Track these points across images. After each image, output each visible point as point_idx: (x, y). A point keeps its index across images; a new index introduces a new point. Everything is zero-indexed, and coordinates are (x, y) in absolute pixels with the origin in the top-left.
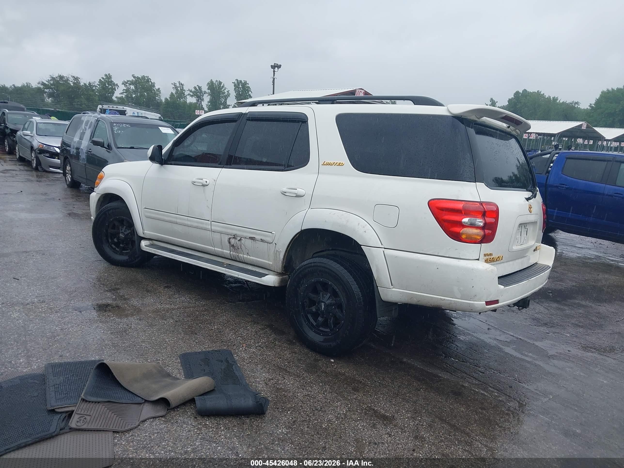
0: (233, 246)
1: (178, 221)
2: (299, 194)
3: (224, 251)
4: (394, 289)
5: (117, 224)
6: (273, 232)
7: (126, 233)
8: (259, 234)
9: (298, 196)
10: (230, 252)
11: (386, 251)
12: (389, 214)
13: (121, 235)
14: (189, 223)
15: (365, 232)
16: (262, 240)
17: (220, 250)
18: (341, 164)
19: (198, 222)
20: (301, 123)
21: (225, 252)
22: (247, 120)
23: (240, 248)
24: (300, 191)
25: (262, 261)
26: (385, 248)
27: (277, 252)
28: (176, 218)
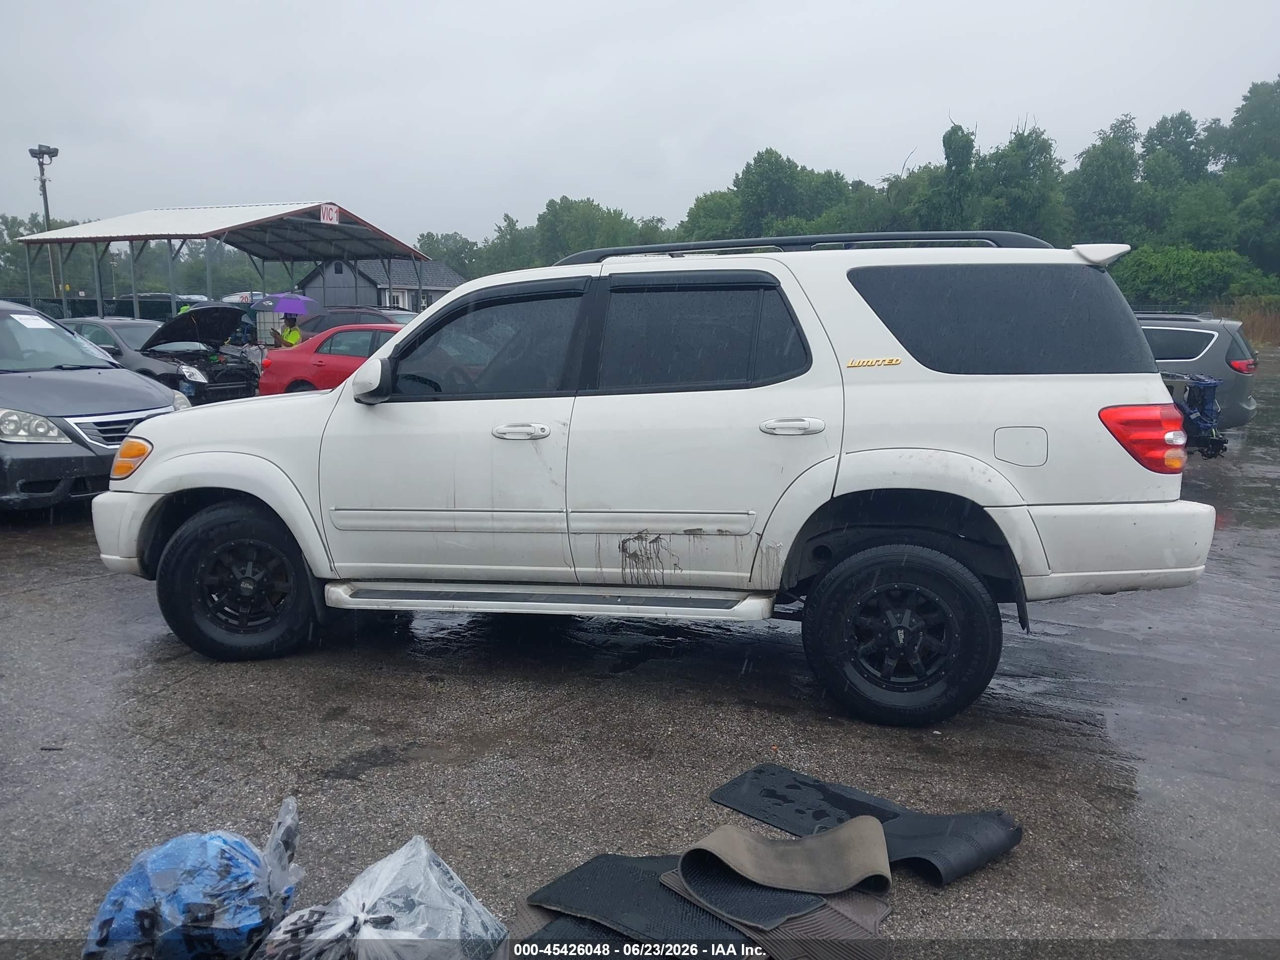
0: (634, 556)
1: (460, 524)
2: (812, 428)
3: (604, 570)
4: (1053, 575)
5: (228, 559)
6: (750, 512)
7: (257, 577)
8: (713, 521)
9: (807, 432)
10: (623, 569)
11: (1033, 510)
12: (1028, 443)
13: (244, 585)
14: (497, 525)
15: (989, 481)
16: (721, 533)
17: (594, 569)
18: (893, 363)
19: (526, 520)
20: (762, 290)
21: (606, 572)
22: (612, 291)
23: (653, 556)
24: (811, 422)
25: (716, 575)
26: (1028, 505)
27: (770, 550)
28: (454, 519)
